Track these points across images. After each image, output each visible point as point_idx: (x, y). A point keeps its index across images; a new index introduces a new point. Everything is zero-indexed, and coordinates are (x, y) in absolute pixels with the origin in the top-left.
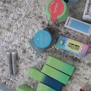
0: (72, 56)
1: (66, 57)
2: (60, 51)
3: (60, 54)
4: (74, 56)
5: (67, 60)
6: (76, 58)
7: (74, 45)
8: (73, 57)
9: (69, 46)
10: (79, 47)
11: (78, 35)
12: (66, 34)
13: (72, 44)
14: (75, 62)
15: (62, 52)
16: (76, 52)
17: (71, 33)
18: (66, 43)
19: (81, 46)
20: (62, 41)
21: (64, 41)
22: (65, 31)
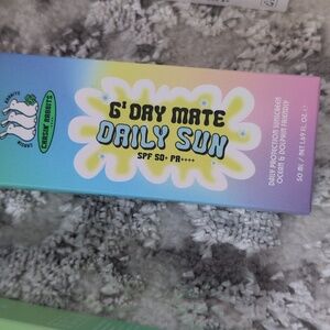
0: (176, 242)
1: (120, 269)
2: (49, 228)
3: (58, 259)
4: (199, 237)
5: (135, 292)
6: (221, 250)
7: (167, 116)
8: (190, 252)
9: (109, 137)
10: (218, 117)
11: (181, 24)
12: (66, 40)
13: (143, 111)
14: (225, 298)
15: (67, 226)
16: (204, 183)
17: (109, 28)
18: (76, 112)
19: (237, 104)
20: (30, 100)
21: (49, 97)
22: (45, 17)
